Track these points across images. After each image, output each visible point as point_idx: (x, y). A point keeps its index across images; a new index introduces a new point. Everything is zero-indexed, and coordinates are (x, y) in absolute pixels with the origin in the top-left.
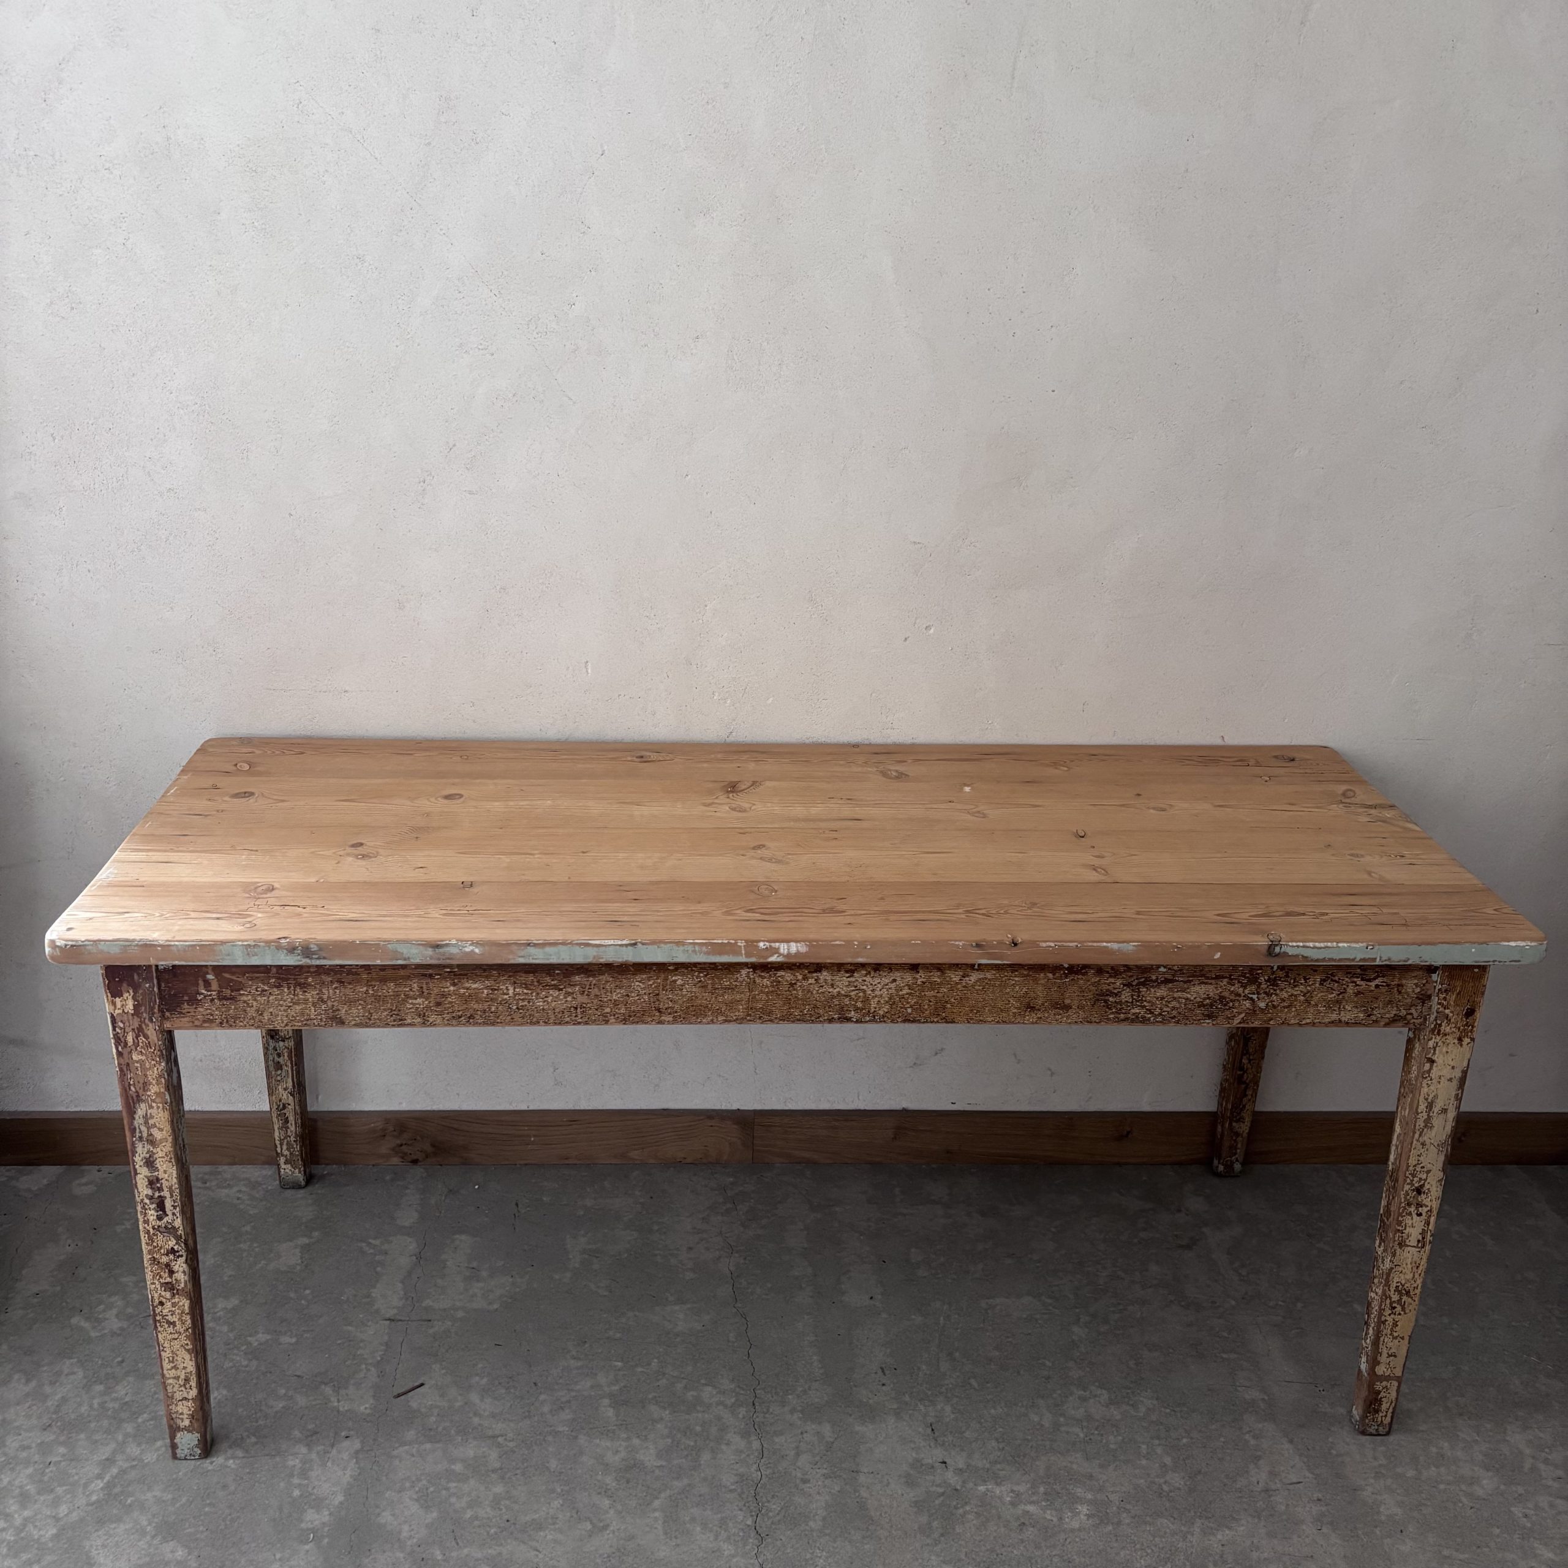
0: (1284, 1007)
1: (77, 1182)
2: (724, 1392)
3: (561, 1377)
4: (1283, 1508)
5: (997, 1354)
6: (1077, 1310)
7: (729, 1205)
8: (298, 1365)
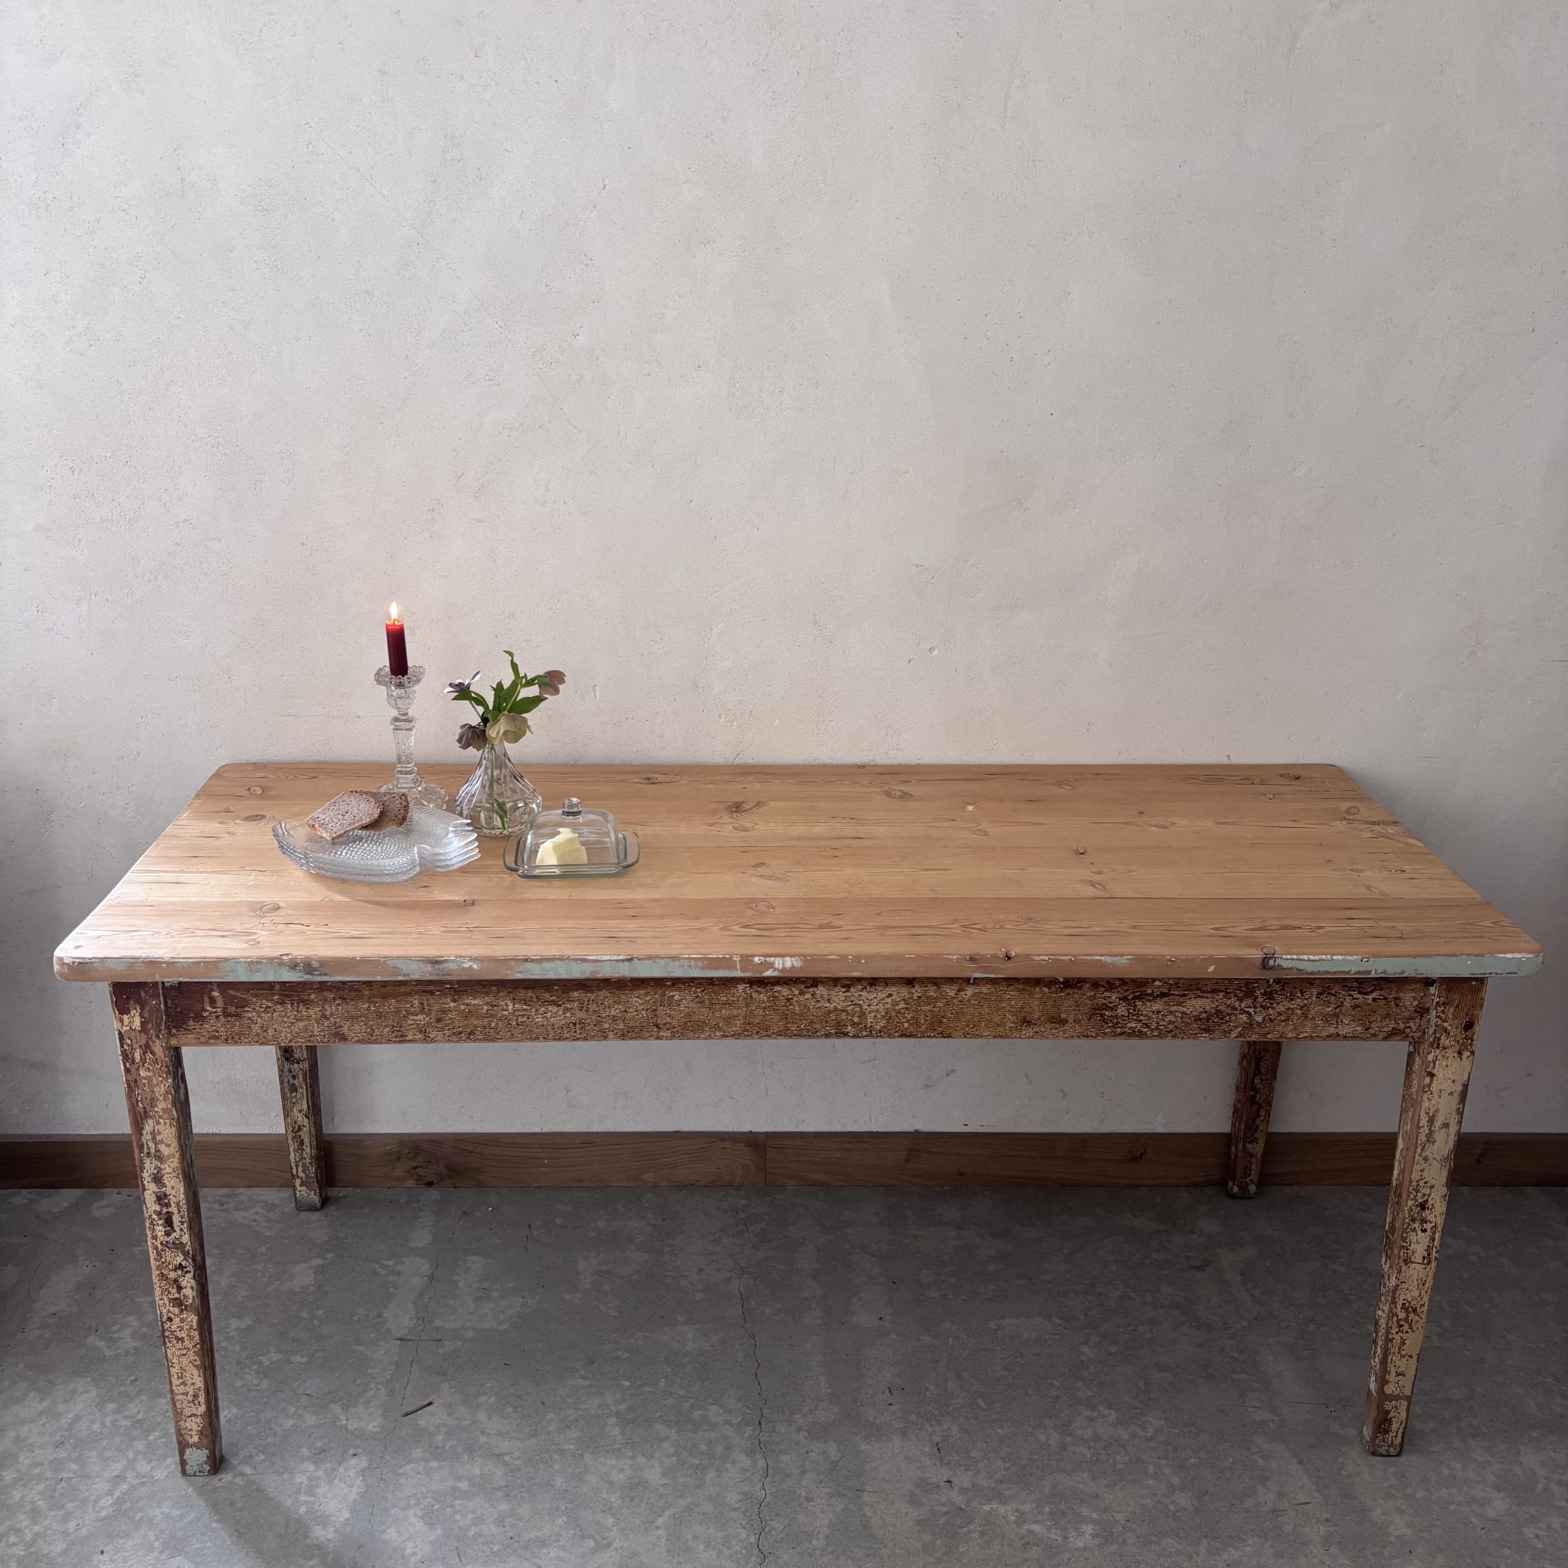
0: (1282, 1021)
1: (96, 1204)
2: (731, 1412)
3: (568, 1396)
4: (1291, 1528)
5: (1005, 1373)
6: (1087, 1331)
7: (741, 1228)
8: (308, 1384)
